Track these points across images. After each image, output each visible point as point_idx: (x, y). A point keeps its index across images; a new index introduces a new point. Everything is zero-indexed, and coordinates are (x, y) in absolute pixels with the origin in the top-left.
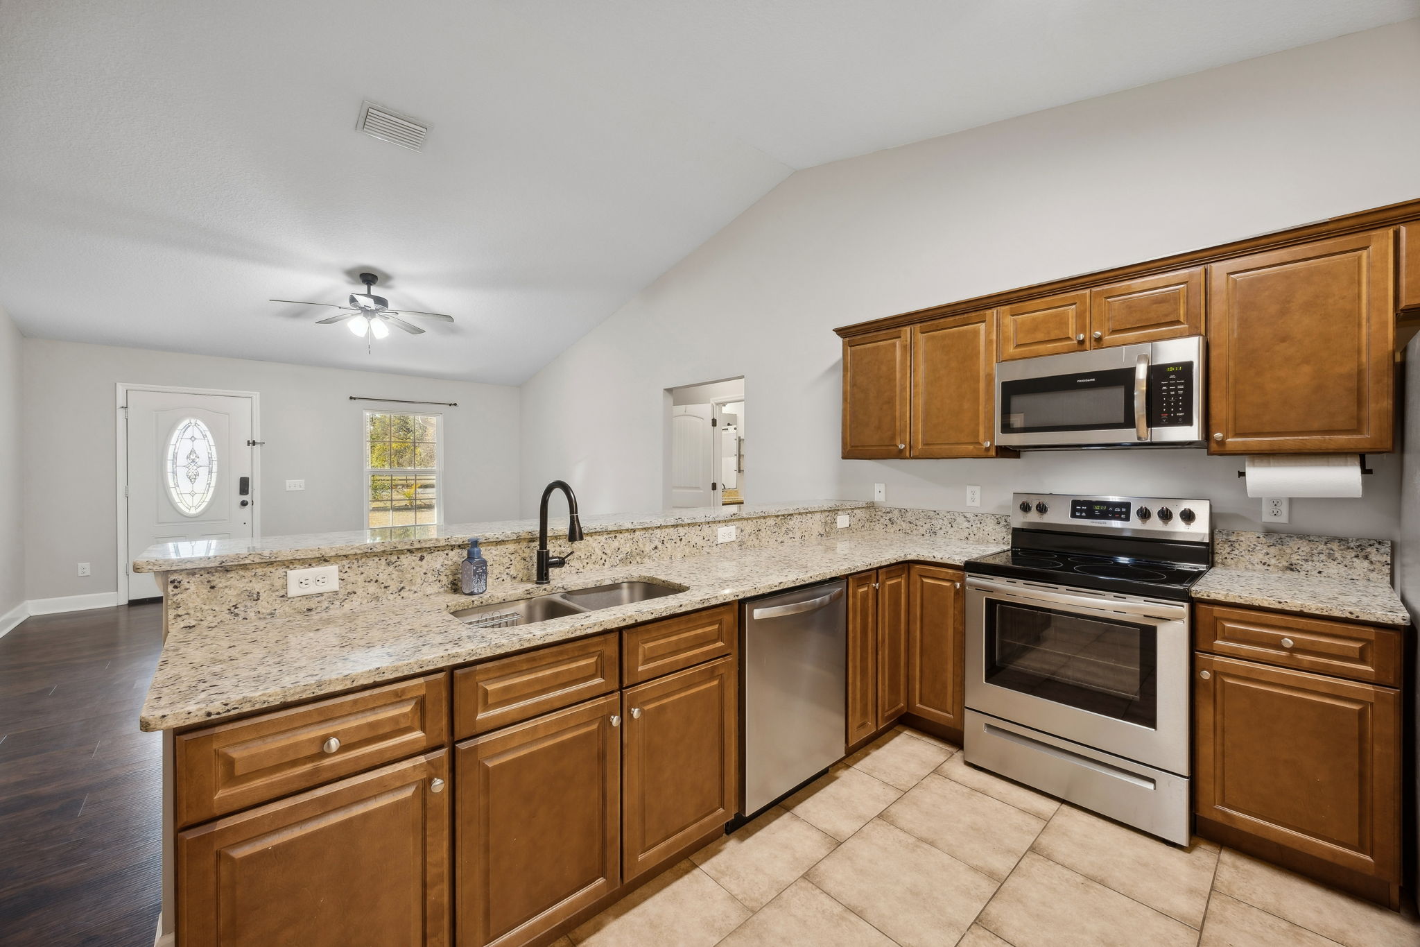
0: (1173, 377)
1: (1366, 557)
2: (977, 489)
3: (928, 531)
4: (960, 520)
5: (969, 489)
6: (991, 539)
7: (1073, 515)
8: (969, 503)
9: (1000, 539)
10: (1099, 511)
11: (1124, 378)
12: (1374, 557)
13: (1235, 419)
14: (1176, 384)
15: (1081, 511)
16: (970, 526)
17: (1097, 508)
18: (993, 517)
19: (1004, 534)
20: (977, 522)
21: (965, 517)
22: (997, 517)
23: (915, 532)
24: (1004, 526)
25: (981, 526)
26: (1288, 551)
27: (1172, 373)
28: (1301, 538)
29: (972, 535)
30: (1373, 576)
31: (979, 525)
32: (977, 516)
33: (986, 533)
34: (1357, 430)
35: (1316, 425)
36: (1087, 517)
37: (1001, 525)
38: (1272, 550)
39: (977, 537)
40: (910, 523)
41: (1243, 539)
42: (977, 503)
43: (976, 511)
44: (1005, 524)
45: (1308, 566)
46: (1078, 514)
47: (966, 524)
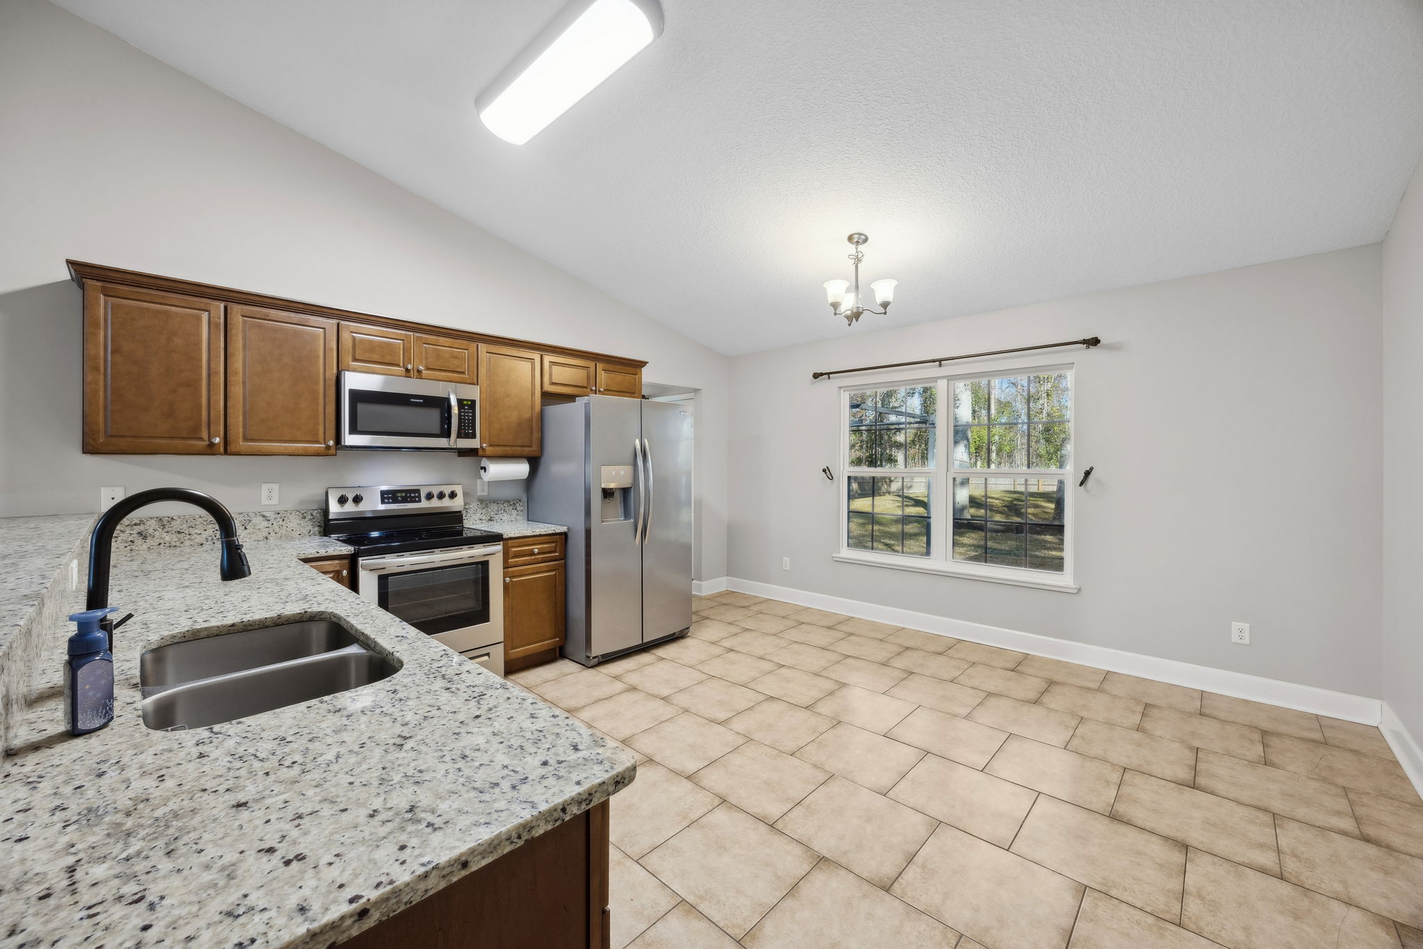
0: (466, 407)
1: (516, 509)
2: (275, 487)
3: (210, 539)
4: (258, 521)
5: (265, 487)
6: (295, 534)
7: (383, 502)
8: (265, 501)
9: (306, 532)
10: (402, 497)
11: (441, 404)
12: (518, 509)
13: (489, 437)
14: (468, 412)
15: (388, 498)
16: (270, 525)
17: (399, 495)
18: (298, 513)
19: (310, 527)
20: (278, 520)
21: (263, 516)
22: (302, 512)
23: (187, 543)
24: (310, 520)
25: (284, 523)
26: (490, 510)
27: (467, 405)
28: (494, 503)
29: (273, 534)
30: (518, 517)
31: (281, 523)
32: (278, 514)
33: (289, 530)
34: (530, 446)
35: (519, 443)
36: (393, 502)
37: (306, 519)
38: (484, 511)
39: (279, 535)
40: (179, 532)
41: (471, 506)
42: (275, 501)
43: (278, 509)
44: (311, 517)
45: (497, 517)
46: (386, 501)
47: (266, 524)
